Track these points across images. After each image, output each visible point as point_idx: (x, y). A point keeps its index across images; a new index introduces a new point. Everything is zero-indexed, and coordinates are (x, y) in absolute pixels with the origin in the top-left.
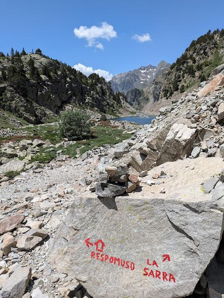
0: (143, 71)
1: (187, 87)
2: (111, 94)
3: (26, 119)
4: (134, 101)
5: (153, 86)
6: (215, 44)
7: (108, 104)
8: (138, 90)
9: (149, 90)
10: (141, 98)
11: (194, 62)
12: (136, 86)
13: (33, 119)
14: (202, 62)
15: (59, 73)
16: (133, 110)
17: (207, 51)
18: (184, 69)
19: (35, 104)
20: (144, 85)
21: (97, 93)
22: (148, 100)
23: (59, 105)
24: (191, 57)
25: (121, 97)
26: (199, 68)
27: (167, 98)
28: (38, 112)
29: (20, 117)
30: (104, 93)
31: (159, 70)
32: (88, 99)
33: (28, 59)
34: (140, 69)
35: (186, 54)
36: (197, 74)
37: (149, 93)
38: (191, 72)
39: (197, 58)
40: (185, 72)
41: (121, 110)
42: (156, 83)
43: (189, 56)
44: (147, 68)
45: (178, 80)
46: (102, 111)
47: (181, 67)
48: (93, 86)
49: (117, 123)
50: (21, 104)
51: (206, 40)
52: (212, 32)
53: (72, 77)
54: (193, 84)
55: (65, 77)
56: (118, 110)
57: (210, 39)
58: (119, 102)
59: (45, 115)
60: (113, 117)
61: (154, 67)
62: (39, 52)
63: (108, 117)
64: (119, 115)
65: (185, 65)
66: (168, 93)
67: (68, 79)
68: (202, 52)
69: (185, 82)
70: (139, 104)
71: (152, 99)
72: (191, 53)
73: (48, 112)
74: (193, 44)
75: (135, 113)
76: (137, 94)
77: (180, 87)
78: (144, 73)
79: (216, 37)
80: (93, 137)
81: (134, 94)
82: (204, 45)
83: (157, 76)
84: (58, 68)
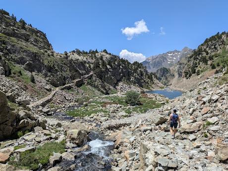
0: (170, 55)
1: (202, 71)
2: (147, 74)
3: (102, 92)
4: (162, 76)
5: (178, 66)
6: (223, 42)
7: (145, 82)
8: (166, 69)
9: (174, 69)
10: (168, 74)
11: (207, 53)
12: (164, 65)
13: (105, 91)
14: (213, 54)
15: (116, 63)
16: (162, 85)
17: (216, 46)
18: (199, 58)
19: (105, 83)
20: (171, 65)
21: (138, 75)
22: (173, 76)
23: (116, 82)
24: (205, 51)
25: (153, 76)
26: (211, 58)
27: (187, 78)
28: (106, 88)
29: (99, 90)
30: (142, 75)
31: (183, 54)
32: (132, 79)
33: (100, 55)
34: (168, 53)
35: (201, 48)
36: (209, 62)
37: (174, 71)
38: (205, 61)
39: (209, 51)
40: (200, 61)
41: (153, 86)
42: (181, 64)
43: (203, 50)
44: (174, 52)
45: (195, 66)
46: (141, 86)
47: (198, 57)
48: (135, 70)
49: (151, 96)
50: (99, 83)
51: (216, 39)
52: (220, 33)
53: (124, 65)
54: (206, 70)
55: (119, 65)
56: (151, 86)
57: (219, 39)
58: (152, 80)
59: (110, 89)
60: (148, 90)
61: (179, 52)
62: (105, 51)
63: (145, 90)
64: (152, 89)
65: (200, 56)
66: (188, 75)
67: (121, 67)
68: (213, 47)
69: (200, 68)
70: (166, 79)
71: (177, 76)
72: (205, 47)
73: (111, 87)
74: (207, 41)
75: (163, 88)
76: (165, 71)
77: (196, 71)
78: (171, 56)
79: (223, 36)
80: (141, 104)
81: (162, 71)
82: (214, 42)
83: (181, 58)
84: (116, 60)
